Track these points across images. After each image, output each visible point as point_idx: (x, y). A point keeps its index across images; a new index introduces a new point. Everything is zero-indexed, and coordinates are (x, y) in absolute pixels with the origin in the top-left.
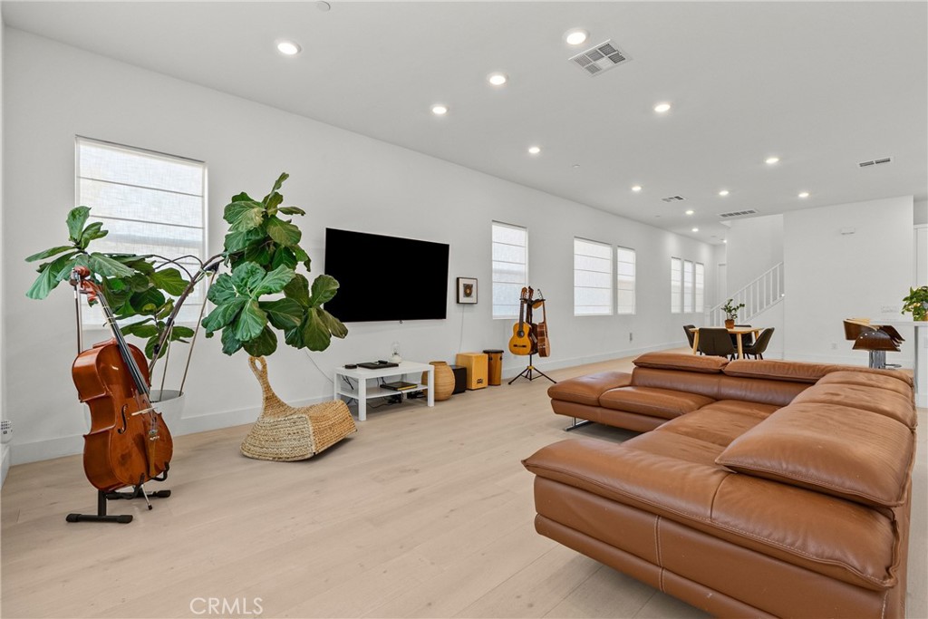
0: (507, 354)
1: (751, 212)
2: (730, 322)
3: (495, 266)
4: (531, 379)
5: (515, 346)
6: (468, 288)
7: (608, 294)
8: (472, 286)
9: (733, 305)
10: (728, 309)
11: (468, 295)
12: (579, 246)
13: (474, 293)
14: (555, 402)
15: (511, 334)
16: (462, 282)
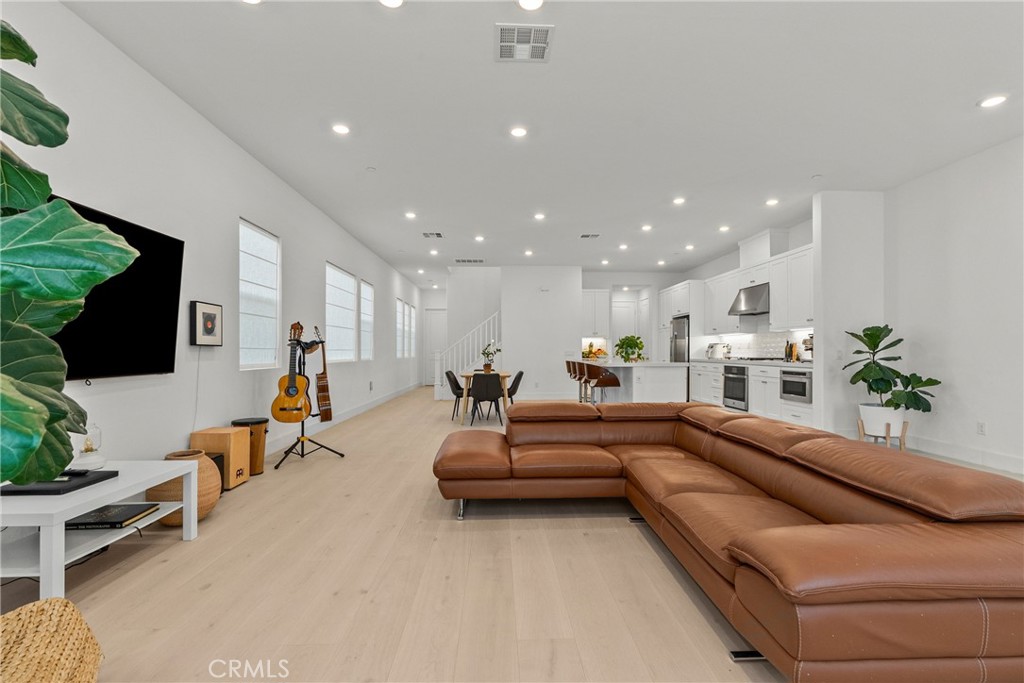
0: (273, 424)
1: (481, 261)
2: (487, 366)
3: (244, 288)
4: (303, 456)
5: (283, 409)
6: (209, 319)
7: (352, 334)
8: (215, 315)
9: (492, 349)
10: (486, 354)
11: (209, 331)
12: (331, 274)
13: (217, 329)
14: (446, 484)
15: (275, 392)
16: (200, 309)
